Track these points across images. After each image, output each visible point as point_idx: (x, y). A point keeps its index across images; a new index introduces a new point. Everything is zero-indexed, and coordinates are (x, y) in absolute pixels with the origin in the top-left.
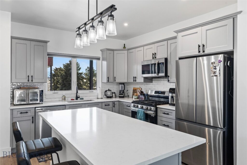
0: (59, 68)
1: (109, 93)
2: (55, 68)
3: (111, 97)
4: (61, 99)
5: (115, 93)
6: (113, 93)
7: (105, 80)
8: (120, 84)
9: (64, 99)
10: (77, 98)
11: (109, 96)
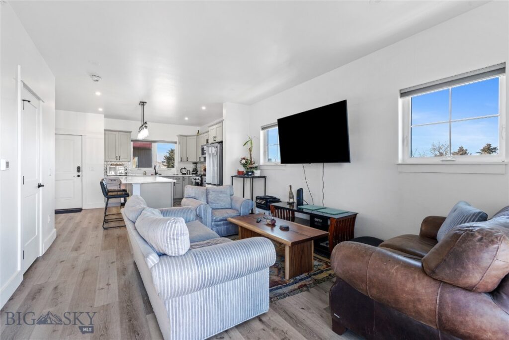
4: (143, 174)
5: (189, 171)
7: (180, 160)
8: (194, 163)
9: (145, 174)
10: (156, 173)
11: (184, 173)
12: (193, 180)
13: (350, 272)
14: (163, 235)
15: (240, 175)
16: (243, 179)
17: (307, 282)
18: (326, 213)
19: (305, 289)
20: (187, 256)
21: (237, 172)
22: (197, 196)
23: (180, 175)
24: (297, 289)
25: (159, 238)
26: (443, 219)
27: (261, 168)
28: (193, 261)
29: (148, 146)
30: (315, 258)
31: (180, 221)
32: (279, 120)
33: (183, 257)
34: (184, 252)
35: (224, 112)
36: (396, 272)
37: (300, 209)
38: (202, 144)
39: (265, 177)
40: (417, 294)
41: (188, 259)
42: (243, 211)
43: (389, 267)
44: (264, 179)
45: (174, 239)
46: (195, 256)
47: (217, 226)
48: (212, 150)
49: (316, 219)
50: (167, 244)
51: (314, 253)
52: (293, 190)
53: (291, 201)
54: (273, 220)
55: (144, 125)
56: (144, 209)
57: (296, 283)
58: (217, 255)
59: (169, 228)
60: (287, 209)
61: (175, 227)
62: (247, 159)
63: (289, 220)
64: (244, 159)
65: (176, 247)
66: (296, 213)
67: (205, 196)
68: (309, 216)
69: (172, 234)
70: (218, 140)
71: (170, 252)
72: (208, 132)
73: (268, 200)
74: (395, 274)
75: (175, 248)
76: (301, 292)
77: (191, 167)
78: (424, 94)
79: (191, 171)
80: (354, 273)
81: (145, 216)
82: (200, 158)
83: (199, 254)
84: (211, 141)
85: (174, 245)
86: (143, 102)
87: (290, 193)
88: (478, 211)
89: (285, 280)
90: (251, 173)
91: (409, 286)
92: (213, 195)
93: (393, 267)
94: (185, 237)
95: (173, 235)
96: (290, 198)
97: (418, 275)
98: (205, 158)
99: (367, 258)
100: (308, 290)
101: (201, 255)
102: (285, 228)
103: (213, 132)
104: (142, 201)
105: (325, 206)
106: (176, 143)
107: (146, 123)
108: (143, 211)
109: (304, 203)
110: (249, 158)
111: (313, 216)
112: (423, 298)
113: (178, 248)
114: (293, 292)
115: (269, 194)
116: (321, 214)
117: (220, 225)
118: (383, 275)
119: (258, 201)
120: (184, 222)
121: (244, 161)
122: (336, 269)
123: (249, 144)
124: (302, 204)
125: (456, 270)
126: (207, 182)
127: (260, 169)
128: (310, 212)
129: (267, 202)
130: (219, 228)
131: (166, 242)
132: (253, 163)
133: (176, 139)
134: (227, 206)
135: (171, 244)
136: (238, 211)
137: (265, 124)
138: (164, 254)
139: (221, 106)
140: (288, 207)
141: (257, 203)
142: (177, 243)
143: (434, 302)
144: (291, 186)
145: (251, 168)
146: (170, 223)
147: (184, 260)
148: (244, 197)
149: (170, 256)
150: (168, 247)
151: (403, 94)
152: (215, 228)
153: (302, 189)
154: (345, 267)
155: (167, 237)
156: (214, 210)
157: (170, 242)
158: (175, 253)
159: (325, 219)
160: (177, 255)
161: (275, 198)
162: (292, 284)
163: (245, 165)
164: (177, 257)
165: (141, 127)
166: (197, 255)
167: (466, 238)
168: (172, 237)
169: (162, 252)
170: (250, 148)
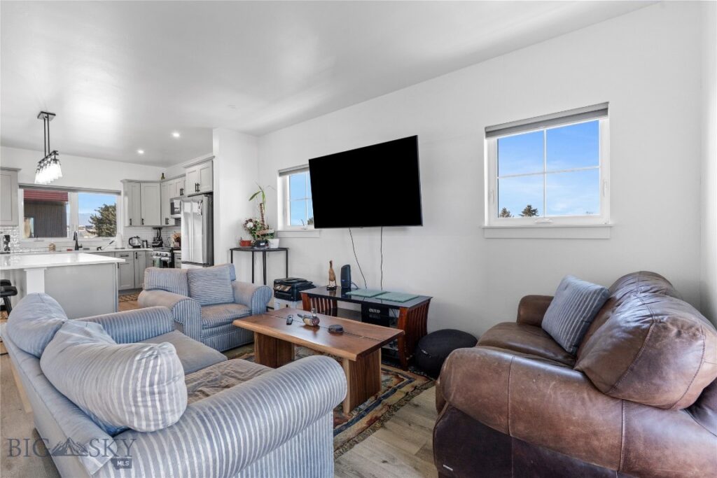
0: (113, 205)
1: (136, 242)
2: (103, 207)
3: (139, 247)
4: (48, 249)
5: (146, 241)
6: (143, 241)
7: (127, 223)
8: (155, 228)
9: (53, 249)
10: (77, 248)
11: (136, 244)
12: (155, 257)
13: (480, 401)
14: (126, 390)
15: (244, 246)
16: (251, 253)
17: (378, 411)
18: (385, 300)
19: (378, 424)
20: (184, 426)
21: (238, 242)
22: (168, 285)
23: (129, 249)
24: (367, 428)
25: (115, 396)
26: (549, 299)
27: (280, 235)
28: (200, 433)
29: (58, 198)
30: (387, 372)
31: (167, 351)
32: (311, 161)
33: (177, 429)
34: (177, 418)
35: (216, 144)
36: (555, 393)
37: (347, 296)
38: (171, 197)
39: (286, 250)
40: (591, 424)
41: (187, 430)
42: (257, 306)
43: (541, 385)
44: (285, 252)
45: (152, 393)
46: (203, 421)
47: (212, 334)
48: (192, 208)
49: (371, 310)
50: (136, 406)
51: (382, 363)
52: (334, 267)
53: (332, 284)
54: (316, 318)
55: (51, 156)
56: (61, 325)
57: (362, 416)
58: (247, 408)
59: (141, 372)
60: (326, 297)
61: (155, 366)
62: (256, 222)
63: (330, 315)
64: (251, 220)
65: (159, 410)
66: (338, 302)
67: (184, 286)
68: (360, 305)
69: (147, 384)
70: (204, 189)
71: (144, 423)
72: (184, 175)
73: (296, 285)
74: (553, 396)
75: (155, 413)
76: (374, 430)
77: (150, 236)
78: (521, 134)
79: (150, 241)
80: (486, 400)
81: (69, 342)
82: (167, 219)
83: (210, 414)
84: (190, 190)
85: (154, 406)
86: (48, 114)
87: (330, 273)
88: (599, 287)
89: (343, 415)
90: (264, 244)
91: (578, 413)
92: (199, 283)
93: (548, 385)
94: (178, 383)
95: (151, 385)
96: (331, 280)
97: (588, 394)
98: (178, 220)
99: (504, 374)
100: (383, 426)
101: (214, 414)
102: (337, 330)
103: (194, 176)
104: (52, 304)
105: (384, 290)
106: (119, 193)
107: (55, 152)
108: (61, 331)
109: (353, 286)
110: (259, 220)
111: (366, 305)
112: (601, 429)
113: (163, 413)
114: (362, 434)
115: (294, 274)
116: (379, 302)
117: (217, 333)
118: (536, 399)
119: (278, 287)
120: (174, 351)
121: (250, 225)
122: (454, 397)
123: (258, 197)
124: (350, 290)
125: (652, 384)
126: (183, 259)
127: (277, 237)
128: (361, 299)
129: (293, 288)
130: (214, 339)
131: (132, 403)
132: (266, 227)
133: (120, 187)
134: (226, 300)
135: (146, 406)
136: (246, 305)
137: (285, 166)
138: (127, 430)
139: (208, 133)
140: (327, 293)
141: (275, 291)
142: (161, 401)
143: (618, 433)
144: (331, 263)
145: (264, 235)
146: (141, 359)
147: (180, 435)
148: (253, 282)
149: (144, 434)
150: (138, 414)
151: (490, 133)
152: (209, 340)
153: (349, 266)
154: (469, 393)
155: (135, 392)
156: (205, 308)
157: (145, 401)
158: (157, 425)
159: (385, 309)
160: (161, 427)
161: (306, 281)
162: (357, 420)
163: (252, 231)
164: (161, 431)
165: (43, 160)
166: (206, 415)
167: (659, 334)
168: (147, 389)
169: (119, 424)
170: (261, 204)
